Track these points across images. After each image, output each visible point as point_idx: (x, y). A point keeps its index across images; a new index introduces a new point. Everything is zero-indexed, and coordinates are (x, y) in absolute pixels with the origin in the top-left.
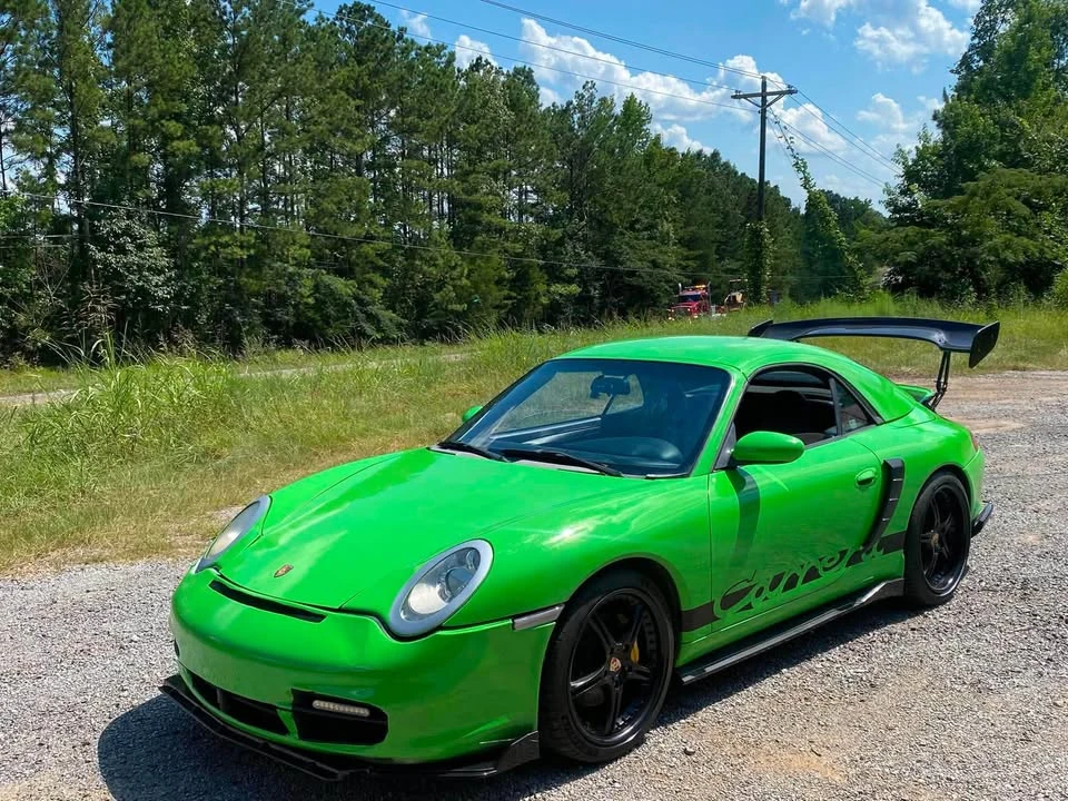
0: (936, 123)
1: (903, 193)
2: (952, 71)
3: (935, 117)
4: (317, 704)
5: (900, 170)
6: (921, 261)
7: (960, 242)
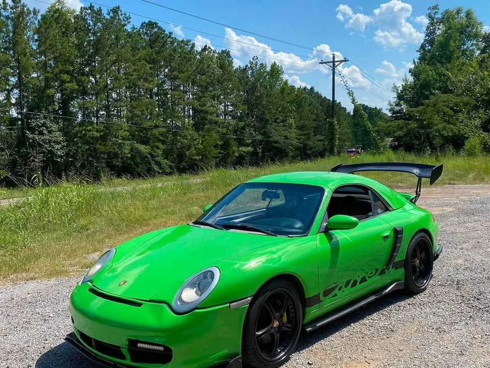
0: (410, 74)
1: (397, 105)
2: (417, 51)
3: (410, 71)
4: (139, 345)
5: (395, 95)
6: (405, 135)
7: (423, 127)
